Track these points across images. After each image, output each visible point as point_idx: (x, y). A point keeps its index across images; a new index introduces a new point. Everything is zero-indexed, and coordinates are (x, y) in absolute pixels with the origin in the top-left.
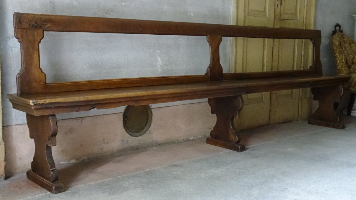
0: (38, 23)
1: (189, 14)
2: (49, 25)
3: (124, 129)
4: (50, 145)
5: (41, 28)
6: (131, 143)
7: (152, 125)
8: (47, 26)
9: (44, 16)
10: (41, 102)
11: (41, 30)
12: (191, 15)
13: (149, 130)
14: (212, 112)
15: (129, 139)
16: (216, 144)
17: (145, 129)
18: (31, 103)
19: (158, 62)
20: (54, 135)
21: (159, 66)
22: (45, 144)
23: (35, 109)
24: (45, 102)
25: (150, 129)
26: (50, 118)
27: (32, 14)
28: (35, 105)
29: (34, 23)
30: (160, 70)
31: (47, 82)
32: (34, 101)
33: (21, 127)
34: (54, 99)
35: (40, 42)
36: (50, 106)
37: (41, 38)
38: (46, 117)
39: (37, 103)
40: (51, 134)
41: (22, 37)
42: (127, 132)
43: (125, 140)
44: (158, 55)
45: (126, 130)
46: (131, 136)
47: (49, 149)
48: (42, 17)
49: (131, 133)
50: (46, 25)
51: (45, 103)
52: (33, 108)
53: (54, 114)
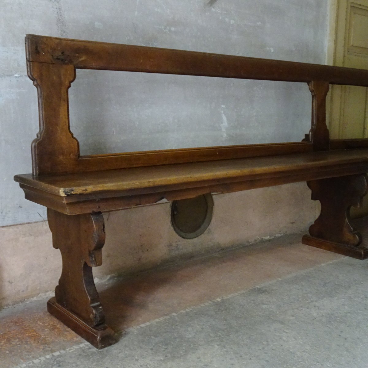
0: (67, 53)
1: (268, 49)
2: (83, 58)
3: (172, 228)
4: (90, 264)
5: (71, 62)
6: (182, 249)
7: (213, 220)
8: (80, 60)
9: (74, 42)
10: (78, 190)
11: (72, 66)
12: (271, 50)
13: (208, 228)
14: (314, 198)
15: (179, 243)
16: (319, 245)
17: (202, 227)
18: (62, 192)
19: (222, 123)
20: (100, 246)
21: (224, 130)
22: (83, 262)
23: (68, 204)
24: (86, 190)
25: (210, 227)
26: (93, 218)
27: (56, 38)
28: (69, 196)
29: (60, 54)
30: (225, 135)
31: (81, 154)
32: (67, 189)
33: (11, 230)
34: (101, 185)
35: (70, 86)
36: (93, 197)
37: (72, 79)
38: (86, 217)
39: (73, 193)
40: (93, 246)
41: (41, 77)
42: (176, 232)
43: (174, 244)
44: (222, 112)
45: (175, 229)
46: (183, 237)
47: (88, 270)
48: (72, 43)
49: (183, 234)
50: (78, 57)
51: (86, 192)
52: (65, 202)
53: (99, 210)
